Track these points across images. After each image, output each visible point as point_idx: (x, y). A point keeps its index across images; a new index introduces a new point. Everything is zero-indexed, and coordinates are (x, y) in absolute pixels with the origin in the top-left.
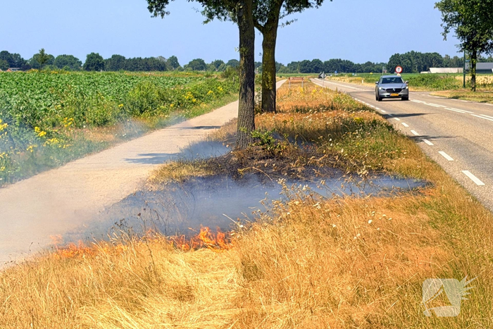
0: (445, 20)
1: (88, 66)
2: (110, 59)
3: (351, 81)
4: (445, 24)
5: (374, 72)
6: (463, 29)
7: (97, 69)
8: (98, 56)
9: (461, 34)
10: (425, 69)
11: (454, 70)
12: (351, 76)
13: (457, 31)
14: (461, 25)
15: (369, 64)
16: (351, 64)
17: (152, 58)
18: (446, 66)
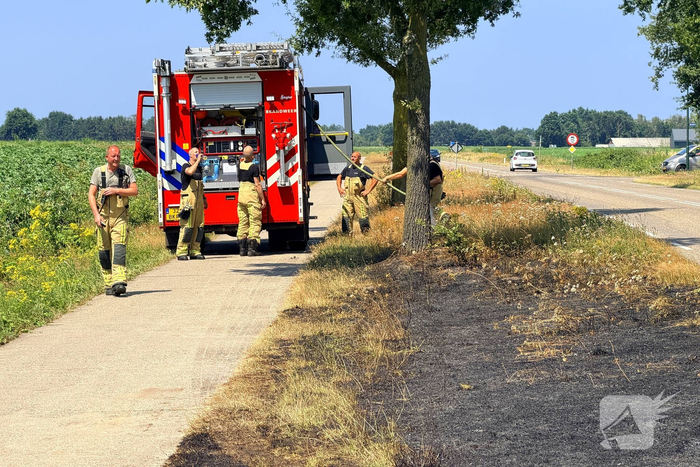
0: (657, 55)
1: (9, 132)
2: (46, 120)
3: (482, 160)
4: (656, 63)
5: (513, 144)
6: (688, 71)
7: (24, 137)
8: (26, 115)
9: (684, 79)
10: (604, 140)
11: (655, 142)
12: (480, 151)
13: (678, 74)
14: (682, 64)
15: (504, 130)
16: (473, 130)
17: (120, 118)
18: (641, 136)
